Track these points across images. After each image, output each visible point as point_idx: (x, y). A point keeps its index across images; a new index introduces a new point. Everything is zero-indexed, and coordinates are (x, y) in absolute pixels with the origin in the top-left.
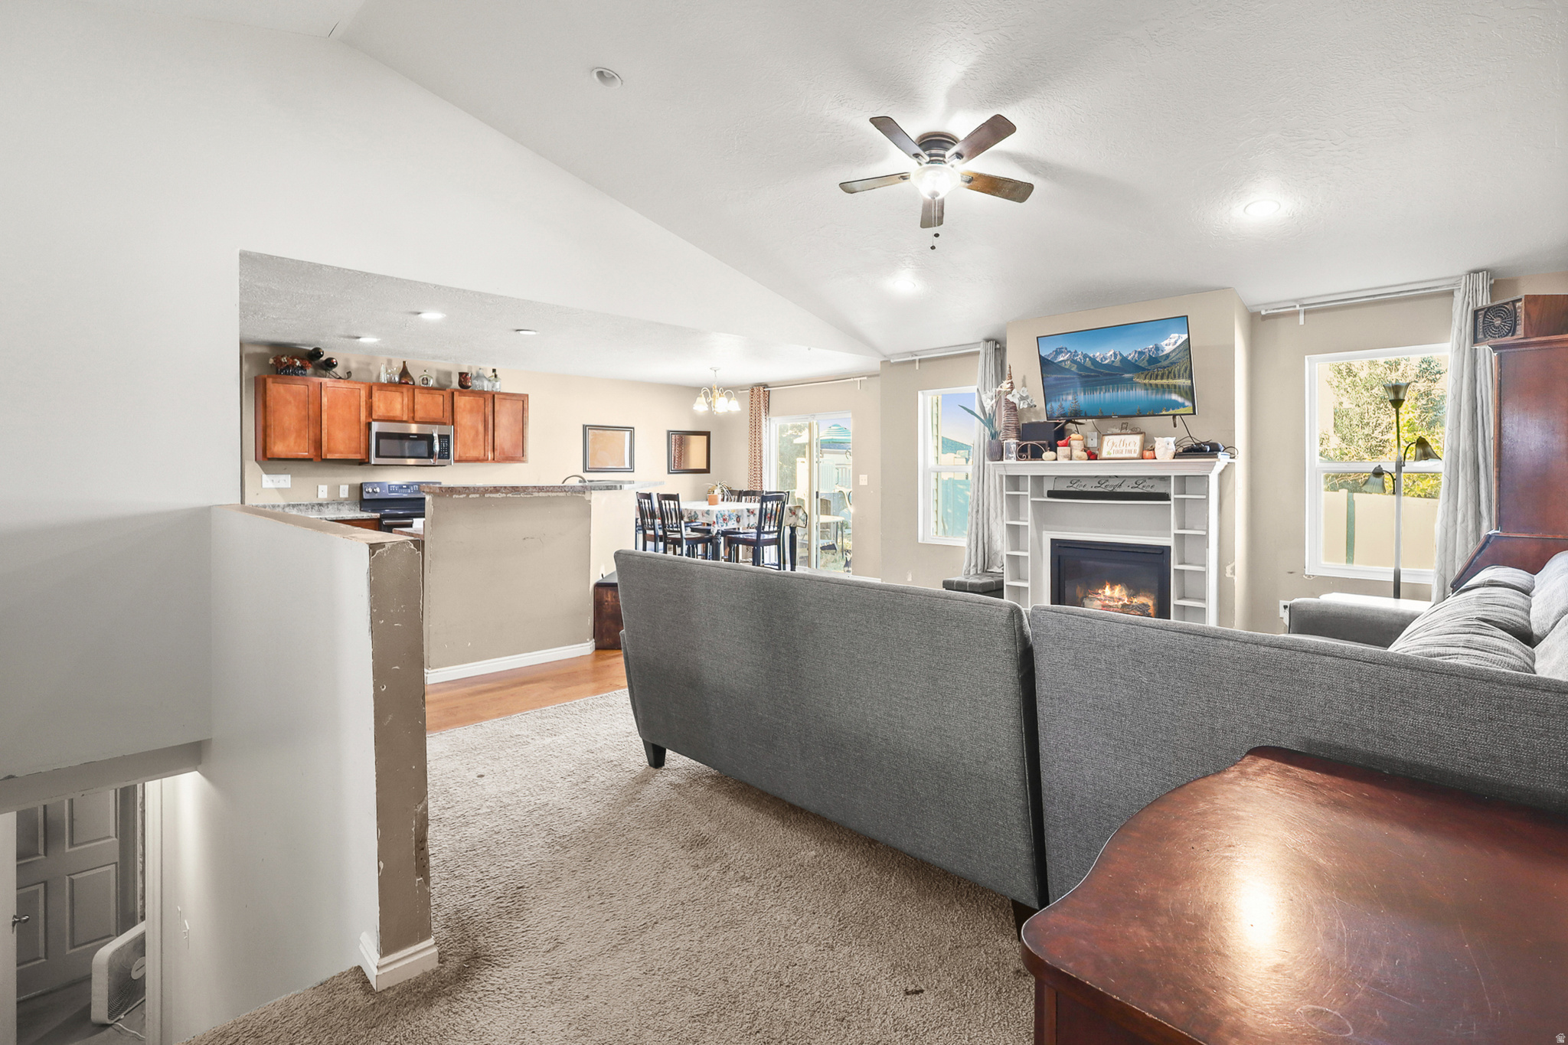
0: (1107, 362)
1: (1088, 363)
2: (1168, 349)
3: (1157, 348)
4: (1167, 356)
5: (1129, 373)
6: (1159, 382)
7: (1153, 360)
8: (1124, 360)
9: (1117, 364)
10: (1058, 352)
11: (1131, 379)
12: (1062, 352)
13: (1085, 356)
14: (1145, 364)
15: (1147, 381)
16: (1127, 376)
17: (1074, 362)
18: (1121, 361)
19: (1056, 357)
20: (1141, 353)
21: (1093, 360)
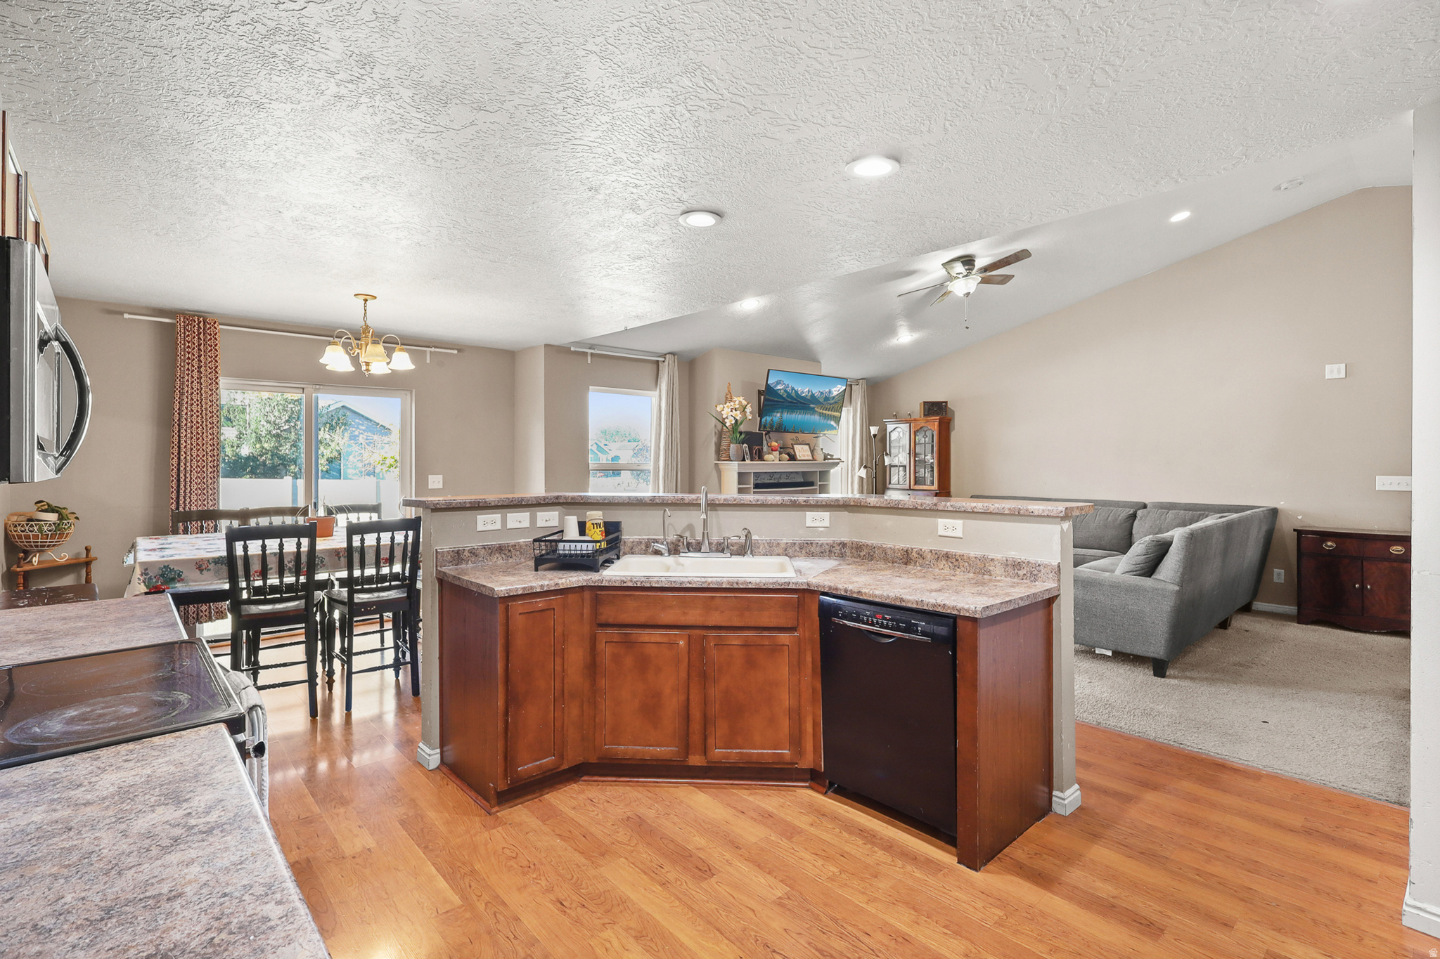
0: (803, 395)
1: (793, 394)
2: (835, 393)
3: (830, 392)
4: (834, 397)
5: (813, 404)
6: (827, 412)
7: (827, 399)
8: (813, 395)
9: (808, 398)
10: (778, 383)
11: (814, 408)
12: (780, 383)
13: (793, 389)
14: (821, 400)
15: (821, 411)
16: (812, 406)
17: (786, 391)
18: (811, 396)
19: (776, 386)
20: (822, 393)
21: (796, 392)
